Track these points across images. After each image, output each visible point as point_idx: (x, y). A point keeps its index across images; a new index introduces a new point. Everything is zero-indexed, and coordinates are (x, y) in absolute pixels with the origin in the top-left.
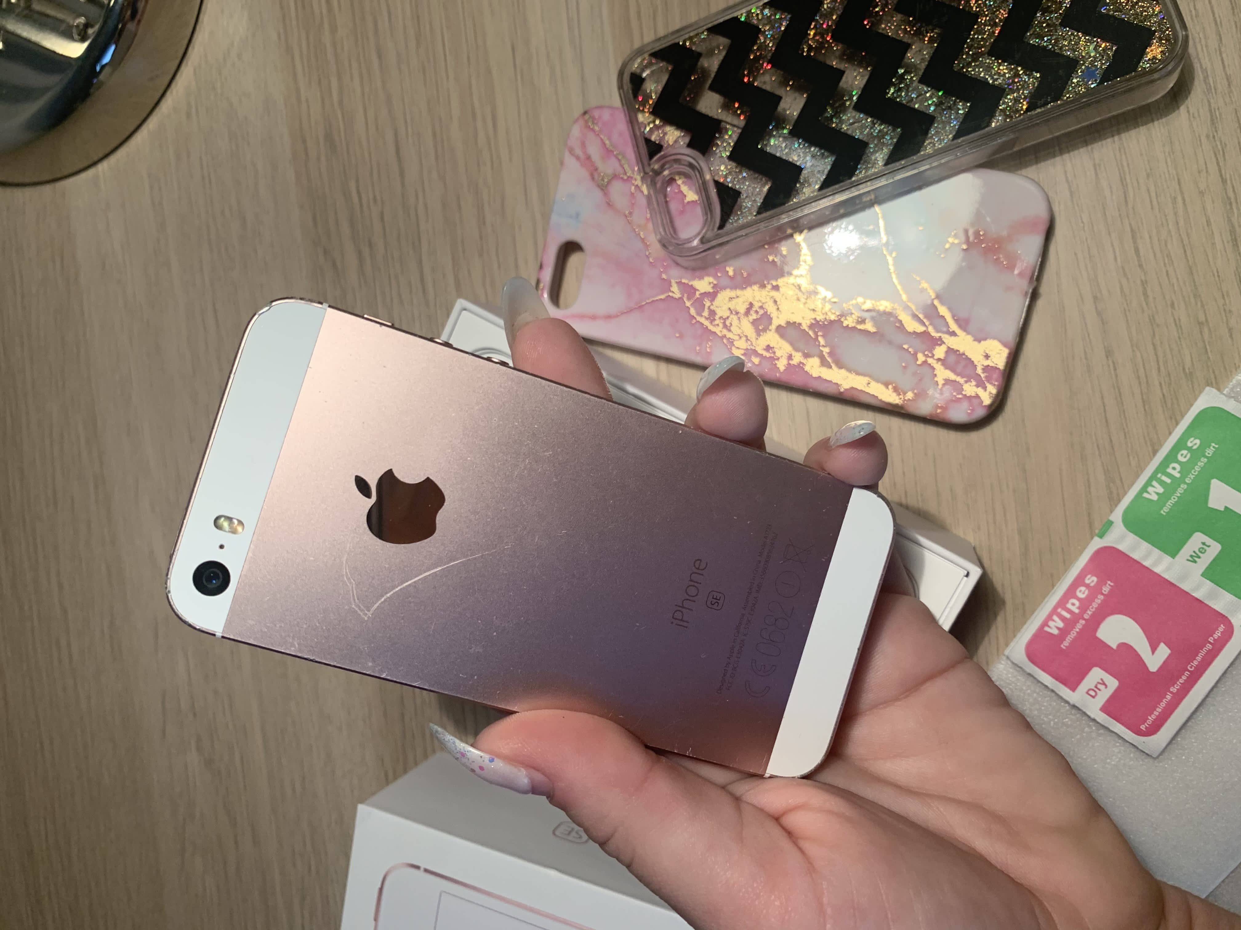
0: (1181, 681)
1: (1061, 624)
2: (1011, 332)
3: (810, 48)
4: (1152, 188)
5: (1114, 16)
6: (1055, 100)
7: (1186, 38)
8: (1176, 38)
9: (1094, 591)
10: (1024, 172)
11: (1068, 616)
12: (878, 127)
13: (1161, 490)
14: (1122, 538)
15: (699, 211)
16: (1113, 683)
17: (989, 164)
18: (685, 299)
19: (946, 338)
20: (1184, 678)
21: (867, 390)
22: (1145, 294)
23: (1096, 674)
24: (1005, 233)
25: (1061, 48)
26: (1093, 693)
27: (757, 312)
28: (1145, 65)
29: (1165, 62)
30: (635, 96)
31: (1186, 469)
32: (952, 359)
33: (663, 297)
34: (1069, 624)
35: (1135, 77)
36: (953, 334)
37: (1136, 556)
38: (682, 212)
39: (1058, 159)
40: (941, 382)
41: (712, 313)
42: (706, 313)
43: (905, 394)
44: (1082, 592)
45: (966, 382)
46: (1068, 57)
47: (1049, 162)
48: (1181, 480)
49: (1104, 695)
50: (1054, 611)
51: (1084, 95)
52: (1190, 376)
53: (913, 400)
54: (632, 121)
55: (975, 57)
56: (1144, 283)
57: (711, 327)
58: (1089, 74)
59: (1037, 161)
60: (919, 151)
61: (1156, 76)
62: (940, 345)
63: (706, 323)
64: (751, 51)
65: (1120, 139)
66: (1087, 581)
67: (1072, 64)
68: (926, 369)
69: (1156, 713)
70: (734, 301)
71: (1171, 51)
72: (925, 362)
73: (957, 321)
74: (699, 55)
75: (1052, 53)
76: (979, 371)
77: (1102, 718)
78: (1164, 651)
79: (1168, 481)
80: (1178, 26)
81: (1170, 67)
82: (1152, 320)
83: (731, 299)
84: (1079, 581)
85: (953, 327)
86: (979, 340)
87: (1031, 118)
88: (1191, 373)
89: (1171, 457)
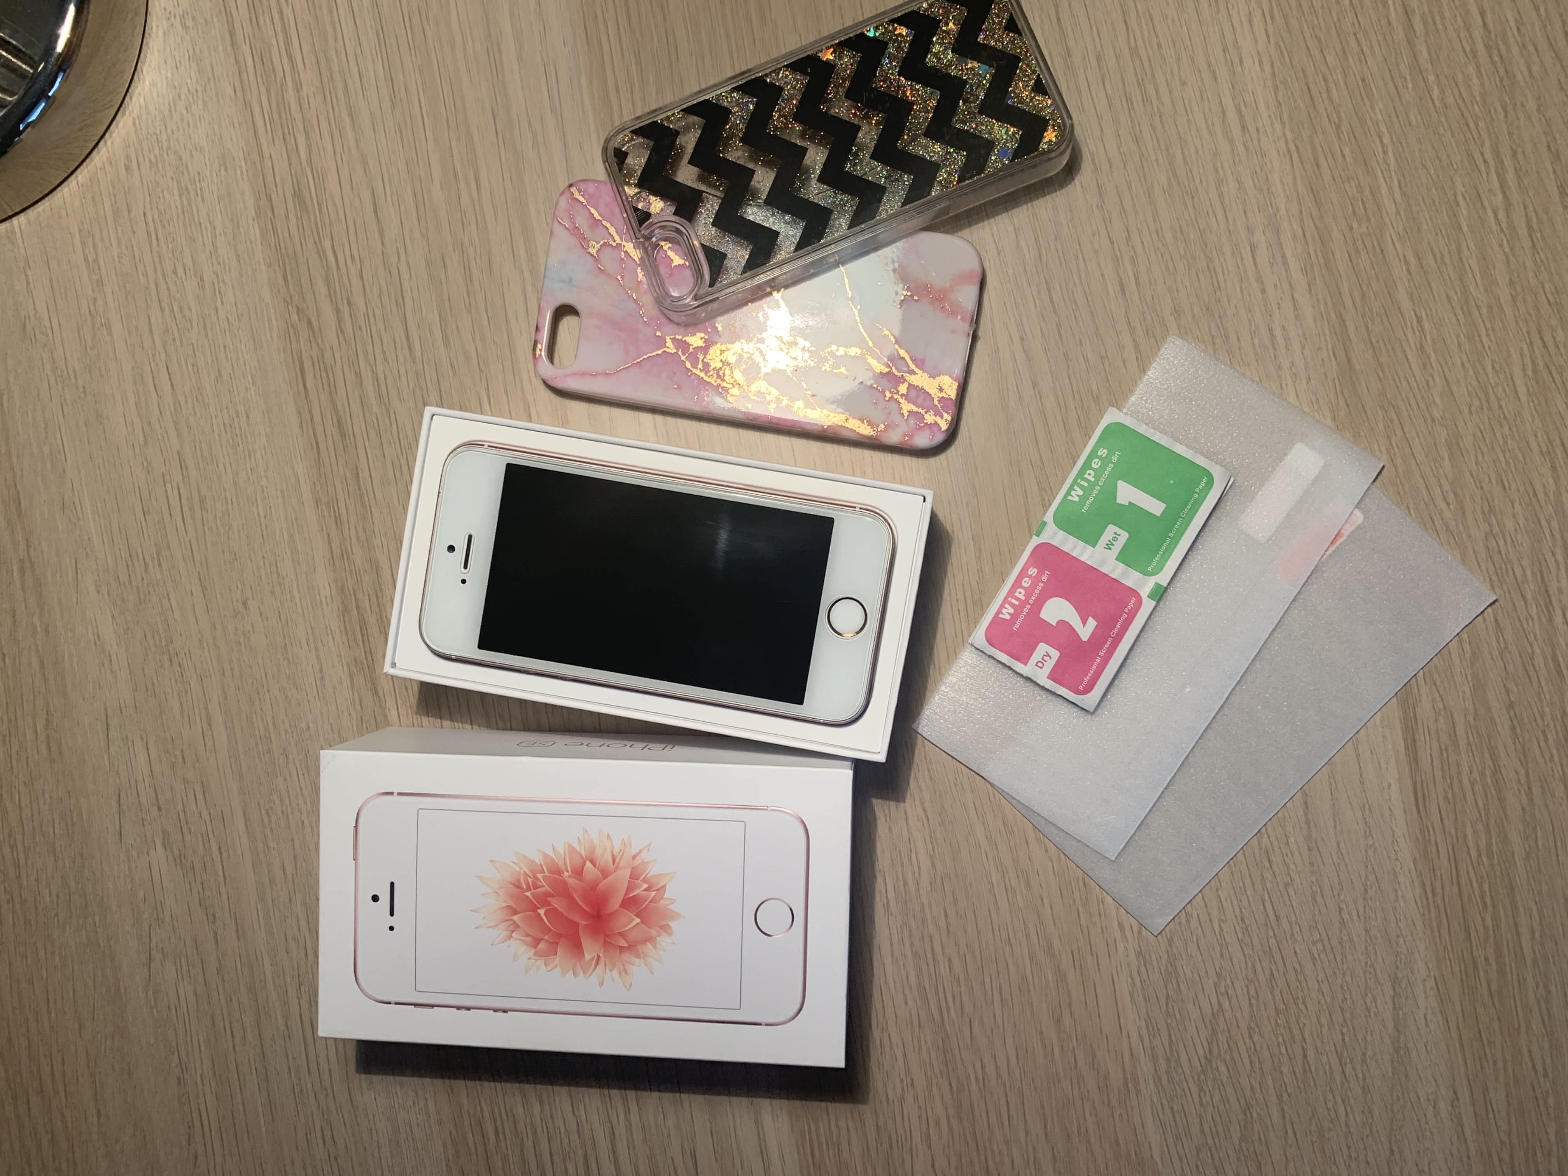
0: (1107, 646)
1: (1012, 611)
2: (958, 371)
3: (776, 128)
4: (1059, 247)
5: (1018, 108)
6: (979, 174)
7: (1072, 126)
8: (1065, 126)
9: (1036, 580)
10: (960, 234)
11: (1017, 603)
12: (839, 197)
13: (1081, 493)
14: (1054, 535)
15: (688, 274)
16: (1055, 654)
17: (931, 227)
18: (680, 353)
19: (908, 377)
20: (1108, 643)
21: (847, 425)
22: (1060, 334)
23: (1042, 648)
24: (947, 285)
25: (980, 132)
26: (1040, 665)
27: (746, 362)
28: (1044, 146)
29: (1058, 144)
30: (620, 170)
31: (1098, 473)
32: (913, 393)
33: (660, 352)
34: (1018, 610)
35: (1037, 155)
36: (912, 372)
37: (1065, 548)
38: (671, 276)
39: (986, 223)
40: (906, 414)
41: (706, 365)
42: (700, 366)
43: (877, 427)
44: (1026, 582)
45: (926, 412)
46: (987, 139)
47: (980, 225)
48: (1096, 483)
49: (1050, 665)
50: (1005, 600)
51: (1001, 170)
52: (1097, 400)
53: (885, 431)
54: (620, 192)
55: (913, 139)
56: (1059, 326)
57: (706, 378)
58: (1003, 152)
59: (970, 225)
60: (874, 217)
61: (1053, 155)
62: (903, 383)
63: (702, 375)
64: (723, 129)
65: (1032, 205)
66: (1030, 573)
67: (990, 145)
68: (893, 405)
69: (1090, 675)
70: (725, 354)
71: (1062, 135)
72: (891, 398)
73: (914, 361)
74: (677, 133)
75: (974, 136)
76: (936, 402)
77: (1049, 684)
78: (1092, 623)
79: (1086, 484)
80: (1065, 116)
81: (1062, 148)
82: (1066, 355)
83: (722, 352)
84: (1023, 574)
85: (912, 366)
86: (933, 376)
87: (962, 188)
88: (1098, 398)
89: (1087, 465)
